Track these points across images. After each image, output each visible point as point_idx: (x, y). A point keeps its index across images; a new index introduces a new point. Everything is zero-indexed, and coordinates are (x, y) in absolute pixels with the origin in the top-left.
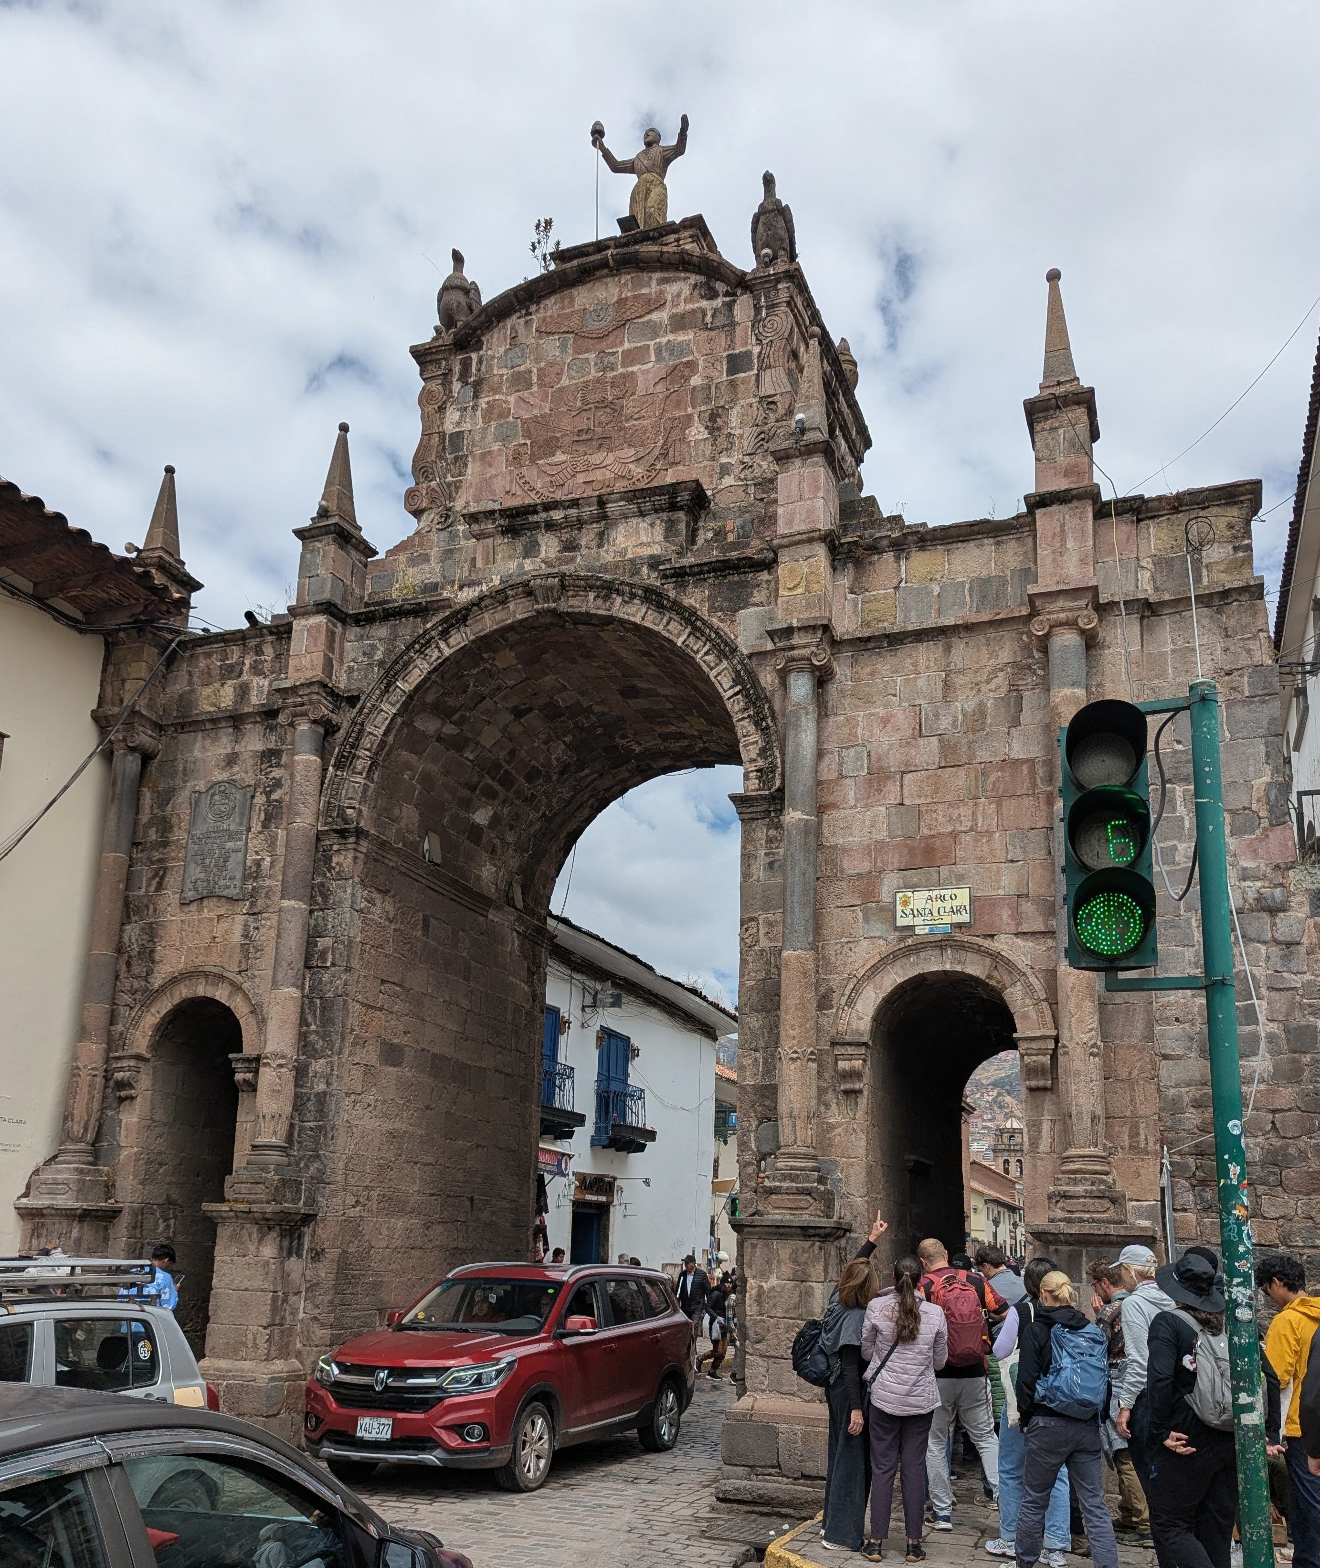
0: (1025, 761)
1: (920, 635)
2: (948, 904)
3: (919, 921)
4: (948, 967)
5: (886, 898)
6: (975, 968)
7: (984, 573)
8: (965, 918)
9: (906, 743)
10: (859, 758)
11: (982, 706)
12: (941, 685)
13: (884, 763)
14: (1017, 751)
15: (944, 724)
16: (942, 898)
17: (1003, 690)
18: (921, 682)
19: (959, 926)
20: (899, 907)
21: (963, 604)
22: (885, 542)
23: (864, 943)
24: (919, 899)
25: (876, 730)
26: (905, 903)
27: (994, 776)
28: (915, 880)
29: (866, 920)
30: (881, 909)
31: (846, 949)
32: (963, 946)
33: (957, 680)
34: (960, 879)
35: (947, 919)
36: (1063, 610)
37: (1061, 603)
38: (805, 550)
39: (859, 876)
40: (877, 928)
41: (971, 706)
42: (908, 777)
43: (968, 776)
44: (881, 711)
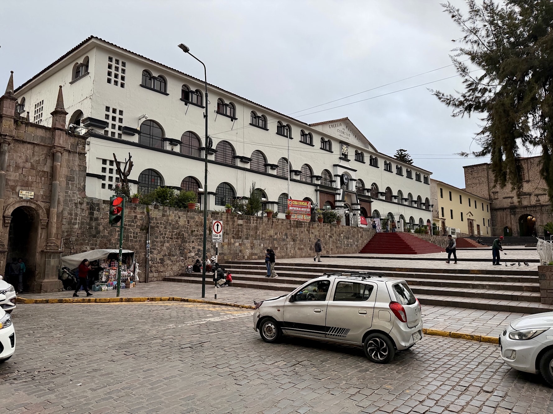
0: (46, 172)
1: (29, 143)
2: (30, 194)
3: (24, 196)
4: (28, 205)
5: (17, 191)
6: (33, 206)
7: (43, 135)
8: (33, 197)
9: (24, 162)
10: (14, 162)
11: (39, 160)
12: (32, 153)
13: (19, 165)
14: (45, 169)
15: (32, 161)
16: (29, 193)
17: (44, 158)
18: (28, 152)
19: (31, 198)
20: (20, 193)
21: (38, 140)
22: (24, 122)
23: (12, 199)
24: (24, 192)
25: (18, 158)
26: (21, 193)
27: (40, 173)
28: (24, 189)
29: (13, 194)
30: (16, 193)
31: (8, 199)
32: (32, 202)
33: (35, 153)
34: (32, 190)
35: (29, 197)
36: (59, 149)
37: (59, 148)
38: (9, 119)
39: (12, 186)
40: (15, 196)
41: (37, 159)
42: (24, 169)
43: (36, 172)
44: (20, 155)
